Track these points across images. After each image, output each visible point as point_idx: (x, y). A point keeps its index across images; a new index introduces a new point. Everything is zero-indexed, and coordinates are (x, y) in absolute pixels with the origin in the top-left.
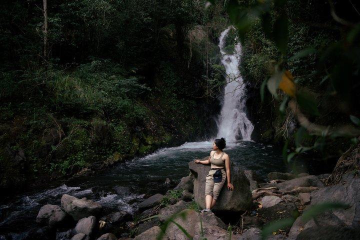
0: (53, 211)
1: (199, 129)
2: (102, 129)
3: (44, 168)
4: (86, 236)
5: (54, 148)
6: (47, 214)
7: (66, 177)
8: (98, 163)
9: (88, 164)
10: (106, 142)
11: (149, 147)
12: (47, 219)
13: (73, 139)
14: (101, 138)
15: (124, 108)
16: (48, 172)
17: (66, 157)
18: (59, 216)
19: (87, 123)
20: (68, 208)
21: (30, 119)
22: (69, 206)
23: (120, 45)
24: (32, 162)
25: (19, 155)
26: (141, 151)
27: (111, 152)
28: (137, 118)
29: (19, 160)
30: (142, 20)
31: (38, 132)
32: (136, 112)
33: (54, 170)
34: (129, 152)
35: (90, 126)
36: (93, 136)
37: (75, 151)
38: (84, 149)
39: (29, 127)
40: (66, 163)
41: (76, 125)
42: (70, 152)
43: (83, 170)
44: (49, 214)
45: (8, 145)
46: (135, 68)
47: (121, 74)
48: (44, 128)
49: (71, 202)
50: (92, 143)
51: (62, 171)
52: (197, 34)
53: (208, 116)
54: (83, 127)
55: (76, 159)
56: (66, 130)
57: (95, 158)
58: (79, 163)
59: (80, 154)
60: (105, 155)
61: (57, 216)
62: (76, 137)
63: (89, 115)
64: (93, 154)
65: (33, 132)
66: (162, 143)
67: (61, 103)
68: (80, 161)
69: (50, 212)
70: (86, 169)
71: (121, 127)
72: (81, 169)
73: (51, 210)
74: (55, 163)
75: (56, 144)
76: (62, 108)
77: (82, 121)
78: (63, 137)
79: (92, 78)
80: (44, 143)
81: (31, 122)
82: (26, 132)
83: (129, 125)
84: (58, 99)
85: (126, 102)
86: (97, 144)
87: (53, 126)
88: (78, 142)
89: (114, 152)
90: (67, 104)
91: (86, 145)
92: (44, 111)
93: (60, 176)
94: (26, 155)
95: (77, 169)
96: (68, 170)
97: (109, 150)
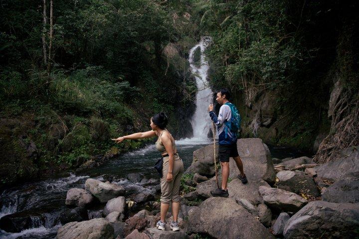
0: (81, 194)
1: (177, 129)
2: (100, 126)
3: (53, 159)
4: (120, 213)
5: (60, 142)
6: (76, 196)
7: (72, 168)
8: (100, 156)
9: (92, 157)
10: (104, 138)
11: (139, 143)
12: (77, 201)
13: (76, 134)
14: (100, 134)
15: (115, 109)
16: (56, 163)
17: (71, 150)
18: (87, 198)
19: (87, 120)
20: (95, 191)
21: (37, 115)
22: (96, 189)
23: (110, 55)
24: (42, 154)
25: (31, 146)
26: (133, 146)
27: (108, 147)
28: (127, 118)
29: (33, 151)
30: (129, 34)
31: (45, 127)
32: (126, 113)
33: (62, 161)
34: (123, 147)
35: (89, 123)
36: (93, 132)
37: (78, 145)
38: (86, 143)
39: (37, 122)
40: (72, 155)
41: (77, 122)
42: (75, 145)
43: (88, 162)
44: (78, 197)
45: (21, 137)
46: (121, 75)
47: (110, 80)
48: (50, 123)
49: (98, 185)
50: (93, 138)
51: (68, 162)
52: (170, 50)
53: (184, 118)
54: (85, 124)
55: (80, 152)
56: (70, 126)
57: (96, 151)
58: (82, 155)
59: (83, 148)
60: (104, 149)
61: (85, 198)
62: (79, 132)
63: (87, 114)
64: (94, 148)
65: (41, 127)
66: (148, 141)
67: (64, 102)
68: (83, 154)
69: (78, 194)
70: (91, 161)
71: (114, 125)
72: (86, 161)
73: (79, 193)
74: (62, 155)
75: (62, 138)
76: (64, 106)
77: (83, 119)
78: (68, 132)
79: (87, 82)
80: (51, 137)
81: (38, 118)
82: (34, 126)
83: (122, 124)
84: (60, 98)
85: (117, 104)
86: (97, 139)
87: (58, 122)
88: (81, 137)
89: (111, 147)
90: (68, 103)
91: (88, 140)
92: (49, 108)
93: (67, 167)
94: (37, 147)
95: (82, 161)
96: (74, 162)
97: (107, 145)
